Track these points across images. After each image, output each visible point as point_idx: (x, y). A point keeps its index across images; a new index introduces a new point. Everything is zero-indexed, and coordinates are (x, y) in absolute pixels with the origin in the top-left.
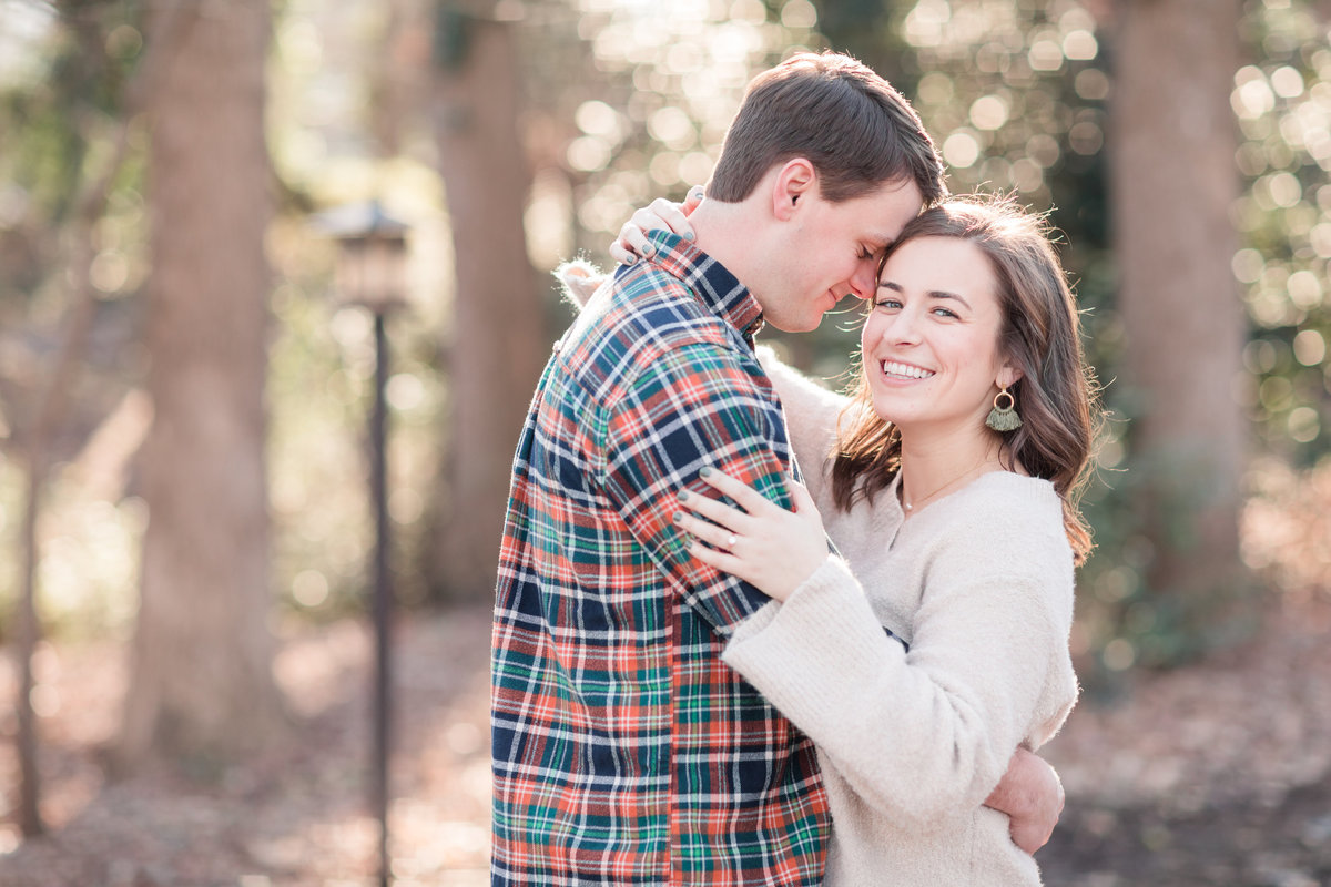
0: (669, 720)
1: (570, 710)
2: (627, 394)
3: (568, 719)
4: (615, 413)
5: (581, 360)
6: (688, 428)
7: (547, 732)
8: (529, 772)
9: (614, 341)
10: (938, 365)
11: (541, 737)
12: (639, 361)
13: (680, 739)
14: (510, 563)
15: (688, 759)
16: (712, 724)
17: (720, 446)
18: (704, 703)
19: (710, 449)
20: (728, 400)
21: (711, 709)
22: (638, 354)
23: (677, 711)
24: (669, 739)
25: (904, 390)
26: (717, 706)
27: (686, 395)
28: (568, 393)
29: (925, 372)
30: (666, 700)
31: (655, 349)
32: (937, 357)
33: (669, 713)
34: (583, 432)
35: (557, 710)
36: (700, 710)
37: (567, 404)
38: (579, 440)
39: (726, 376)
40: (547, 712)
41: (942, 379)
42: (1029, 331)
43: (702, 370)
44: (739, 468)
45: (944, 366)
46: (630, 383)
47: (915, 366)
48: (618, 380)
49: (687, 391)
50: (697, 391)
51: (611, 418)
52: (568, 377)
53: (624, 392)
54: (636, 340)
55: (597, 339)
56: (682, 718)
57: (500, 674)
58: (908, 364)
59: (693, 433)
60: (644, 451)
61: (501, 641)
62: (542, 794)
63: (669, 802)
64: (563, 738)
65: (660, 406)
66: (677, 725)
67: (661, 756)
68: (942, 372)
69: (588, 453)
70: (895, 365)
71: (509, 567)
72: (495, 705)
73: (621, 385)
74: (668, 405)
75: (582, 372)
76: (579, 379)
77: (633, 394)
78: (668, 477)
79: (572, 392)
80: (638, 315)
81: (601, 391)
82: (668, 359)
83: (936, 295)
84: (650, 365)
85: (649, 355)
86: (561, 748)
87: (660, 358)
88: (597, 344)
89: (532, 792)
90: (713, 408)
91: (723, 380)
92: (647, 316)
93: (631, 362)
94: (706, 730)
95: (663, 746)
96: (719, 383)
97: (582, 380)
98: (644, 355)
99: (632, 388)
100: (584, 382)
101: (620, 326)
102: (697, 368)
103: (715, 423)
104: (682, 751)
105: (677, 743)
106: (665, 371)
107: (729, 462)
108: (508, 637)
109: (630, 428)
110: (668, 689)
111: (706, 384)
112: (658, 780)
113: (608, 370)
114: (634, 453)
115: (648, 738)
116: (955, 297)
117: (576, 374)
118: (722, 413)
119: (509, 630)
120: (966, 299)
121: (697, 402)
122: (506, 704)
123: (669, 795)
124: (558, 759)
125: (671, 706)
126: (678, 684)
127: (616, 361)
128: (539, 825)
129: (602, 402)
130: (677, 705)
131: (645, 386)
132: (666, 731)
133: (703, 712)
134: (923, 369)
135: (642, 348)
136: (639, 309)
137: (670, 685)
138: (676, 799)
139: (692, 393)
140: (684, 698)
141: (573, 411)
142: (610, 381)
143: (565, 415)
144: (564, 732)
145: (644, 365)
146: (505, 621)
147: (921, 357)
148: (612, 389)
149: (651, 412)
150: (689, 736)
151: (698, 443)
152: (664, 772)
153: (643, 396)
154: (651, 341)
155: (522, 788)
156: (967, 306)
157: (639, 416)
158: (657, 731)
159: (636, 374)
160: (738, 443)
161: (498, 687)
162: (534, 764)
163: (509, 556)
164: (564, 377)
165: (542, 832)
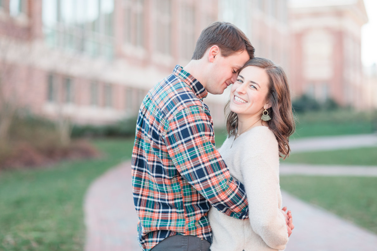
0: (182, 195)
1: (153, 193)
2: (174, 117)
3: (153, 195)
4: (170, 122)
5: (162, 105)
6: (188, 128)
7: (146, 198)
8: (143, 209)
9: (171, 102)
10: (249, 100)
11: (145, 200)
12: (178, 109)
13: (185, 200)
14: (136, 154)
15: (187, 205)
16: (192, 195)
17: (195, 134)
18: (190, 190)
19: (192, 134)
20: (199, 122)
21: (192, 191)
22: (178, 107)
23: (183, 193)
24: (182, 200)
26: (193, 190)
27: (189, 120)
28: (158, 114)
30: (180, 190)
31: (183, 106)
32: (248, 98)
33: (181, 194)
34: (161, 125)
35: (149, 193)
36: (189, 192)
37: (157, 117)
38: (160, 127)
39: (200, 115)
40: (146, 193)
41: (249, 104)
43: (194, 113)
44: (199, 140)
46: (175, 115)
48: (172, 113)
49: (189, 119)
50: (192, 119)
51: (169, 123)
52: (158, 109)
53: (173, 117)
54: (178, 103)
55: (167, 100)
56: (185, 195)
57: (134, 183)
59: (189, 130)
60: (176, 133)
61: (134, 174)
62: (147, 214)
63: (185, 216)
64: (151, 200)
65: (182, 122)
66: (184, 196)
67: (181, 204)
68: (249, 102)
69: (161, 131)
70: (237, 97)
71: (135, 155)
72: (133, 191)
73: (173, 114)
74: (184, 122)
75: (162, 109)
76: (161, 111)
77: (175, 118)
78: (181, 140)
79: (159, 114)
80: (178, 95)
81: (167, 116)
82: (186, 110)
84: (181, 111)
85: (181, 108)
86: (150, 203)
87: (184, 109)
88: (167, 102)
89: (144, 214)
90: (195, 124)
91: (199, 116)
92: (181, 96)
93: (176, 109)
94: (191, 197)
95: (181, 202)
96: (198, 117)
97: (162, 111)
98: (180, 107)
99: (175, 116)
100: (163, 112)
101: (173, 98)
102: (193, 113)
103: (195, 128)
104: (185, 203)
105: (184, 201)
106: (185, 113)
107: (197, 138)
108: (136, 173)
109: (174, 127)
110: (180, 188)
111: (194, 117)
112: (181, 211)
113: (170, 110)
114: (174, 133)
115: (177, 200)
117: (161, 109)
118: (197, 125)
119: (136, 171)
121: (191, 122)
122: (136, 191)
123: (185, 214)
124: (150, 205)
125: (182, 192)
126: (182, 186)
127: (172, 108)
128: (147, 222)
129: (167, 118)
130: (183, 191)
131: (179, 116)
132: (181, 198)
133: (190, 192)
134: (244, 101)
135: (179, 105)
136: (179, 93)
137: (180, 186)
138: (186, 215)
139: (190, 119)
140: (184, 189)
141: (159, 119)
142: (170, 113)
143: (156, 120)
144: (151, 199)
145: (179, 110)
146: (135, 169)
147: (244, 97)
148: (170, 115)
149: (179, 123)
150: (187, 199)
151: (190, 132)
152: (182, 209)
153: (178, 119)
154: (182, 104)
155: (141, 213)
156: (259, 86)
157: (176, 124)
158: (179, 198)
159: (177, 112)
160: (200, 133)
161: (134, 187)
162: (144, 207)
163: (135, 152)
164: (157, 109)
165: (148, 224)
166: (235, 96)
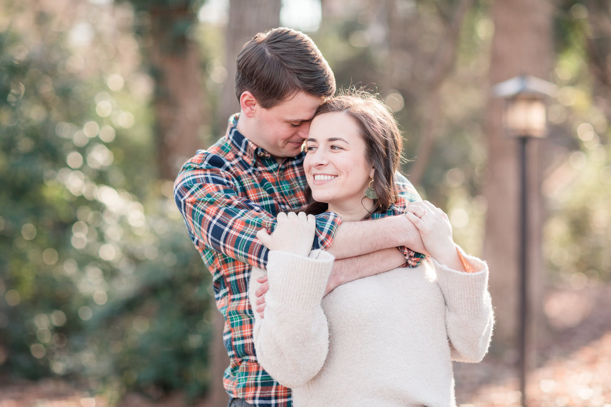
10: (338, 172)
15: (237, 343)
23: (230, 323)
25: (324, 186)
29: (333, 177)
32: (336, 168)
41: (341, 178)
42: (378, 149)
45: (341, 172)
47: (328, 175)
58: (324, 175)
68: (341, 175)
70: (319, 176)
83: (331, 140)
104: (235, 339)
105: (233, 336)
116: (340, 139)
120: (345, 139)
125: (228, 321)
130: (230, 320)
133: (239, 322)
134: (332, 175)
147: (329, 170)
156: (347, 142)
166: (314, 176)
